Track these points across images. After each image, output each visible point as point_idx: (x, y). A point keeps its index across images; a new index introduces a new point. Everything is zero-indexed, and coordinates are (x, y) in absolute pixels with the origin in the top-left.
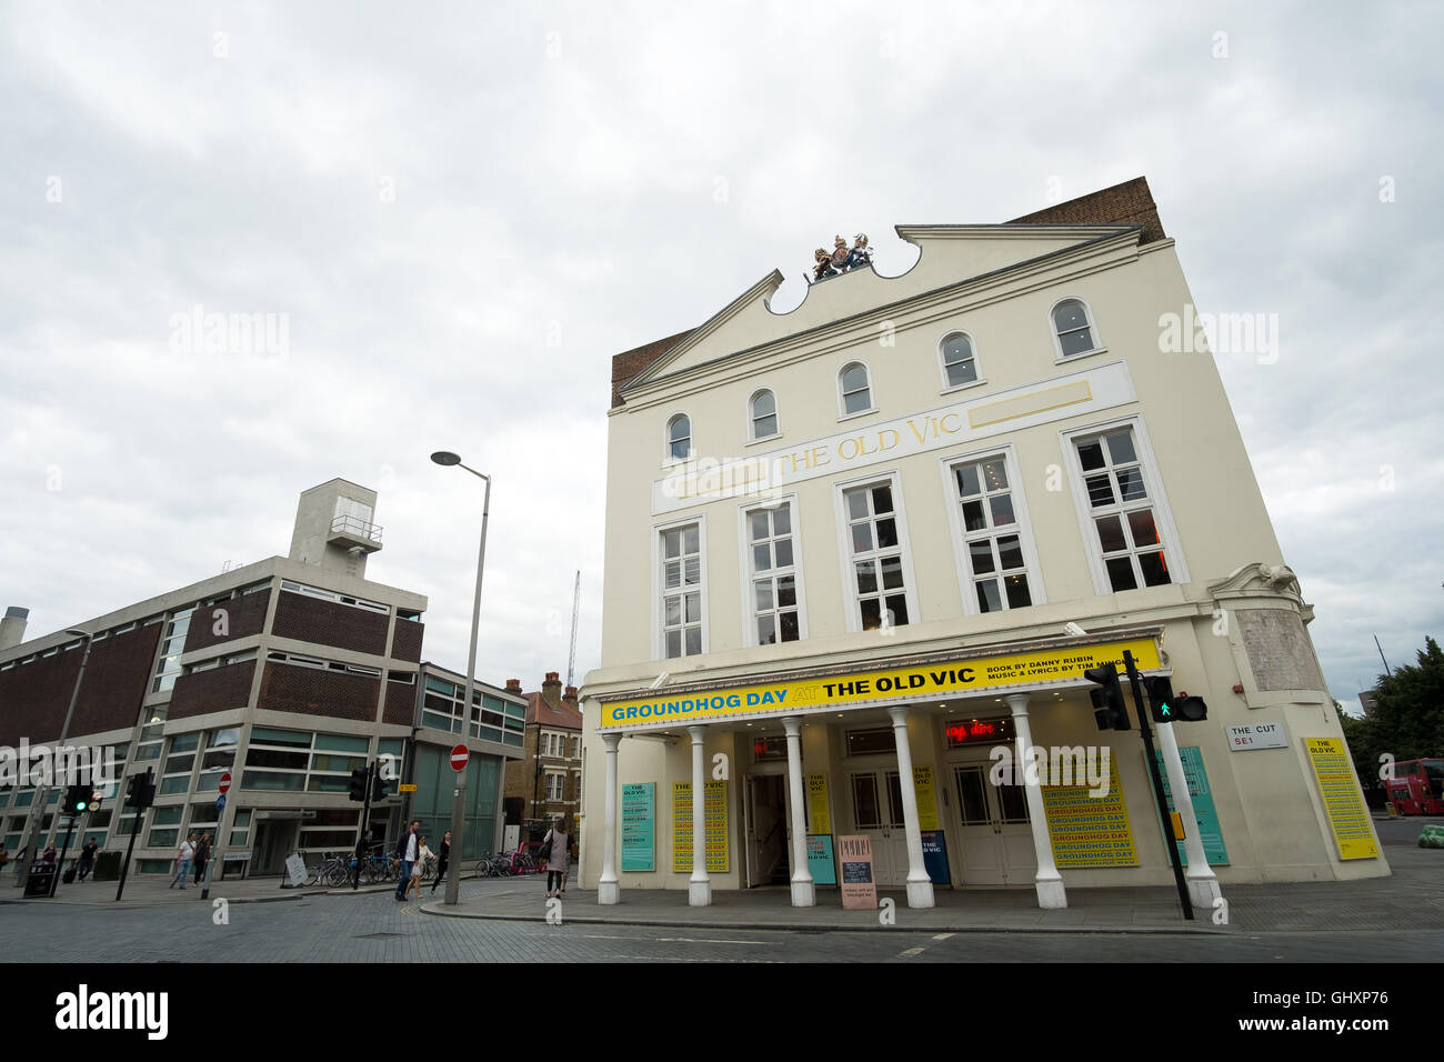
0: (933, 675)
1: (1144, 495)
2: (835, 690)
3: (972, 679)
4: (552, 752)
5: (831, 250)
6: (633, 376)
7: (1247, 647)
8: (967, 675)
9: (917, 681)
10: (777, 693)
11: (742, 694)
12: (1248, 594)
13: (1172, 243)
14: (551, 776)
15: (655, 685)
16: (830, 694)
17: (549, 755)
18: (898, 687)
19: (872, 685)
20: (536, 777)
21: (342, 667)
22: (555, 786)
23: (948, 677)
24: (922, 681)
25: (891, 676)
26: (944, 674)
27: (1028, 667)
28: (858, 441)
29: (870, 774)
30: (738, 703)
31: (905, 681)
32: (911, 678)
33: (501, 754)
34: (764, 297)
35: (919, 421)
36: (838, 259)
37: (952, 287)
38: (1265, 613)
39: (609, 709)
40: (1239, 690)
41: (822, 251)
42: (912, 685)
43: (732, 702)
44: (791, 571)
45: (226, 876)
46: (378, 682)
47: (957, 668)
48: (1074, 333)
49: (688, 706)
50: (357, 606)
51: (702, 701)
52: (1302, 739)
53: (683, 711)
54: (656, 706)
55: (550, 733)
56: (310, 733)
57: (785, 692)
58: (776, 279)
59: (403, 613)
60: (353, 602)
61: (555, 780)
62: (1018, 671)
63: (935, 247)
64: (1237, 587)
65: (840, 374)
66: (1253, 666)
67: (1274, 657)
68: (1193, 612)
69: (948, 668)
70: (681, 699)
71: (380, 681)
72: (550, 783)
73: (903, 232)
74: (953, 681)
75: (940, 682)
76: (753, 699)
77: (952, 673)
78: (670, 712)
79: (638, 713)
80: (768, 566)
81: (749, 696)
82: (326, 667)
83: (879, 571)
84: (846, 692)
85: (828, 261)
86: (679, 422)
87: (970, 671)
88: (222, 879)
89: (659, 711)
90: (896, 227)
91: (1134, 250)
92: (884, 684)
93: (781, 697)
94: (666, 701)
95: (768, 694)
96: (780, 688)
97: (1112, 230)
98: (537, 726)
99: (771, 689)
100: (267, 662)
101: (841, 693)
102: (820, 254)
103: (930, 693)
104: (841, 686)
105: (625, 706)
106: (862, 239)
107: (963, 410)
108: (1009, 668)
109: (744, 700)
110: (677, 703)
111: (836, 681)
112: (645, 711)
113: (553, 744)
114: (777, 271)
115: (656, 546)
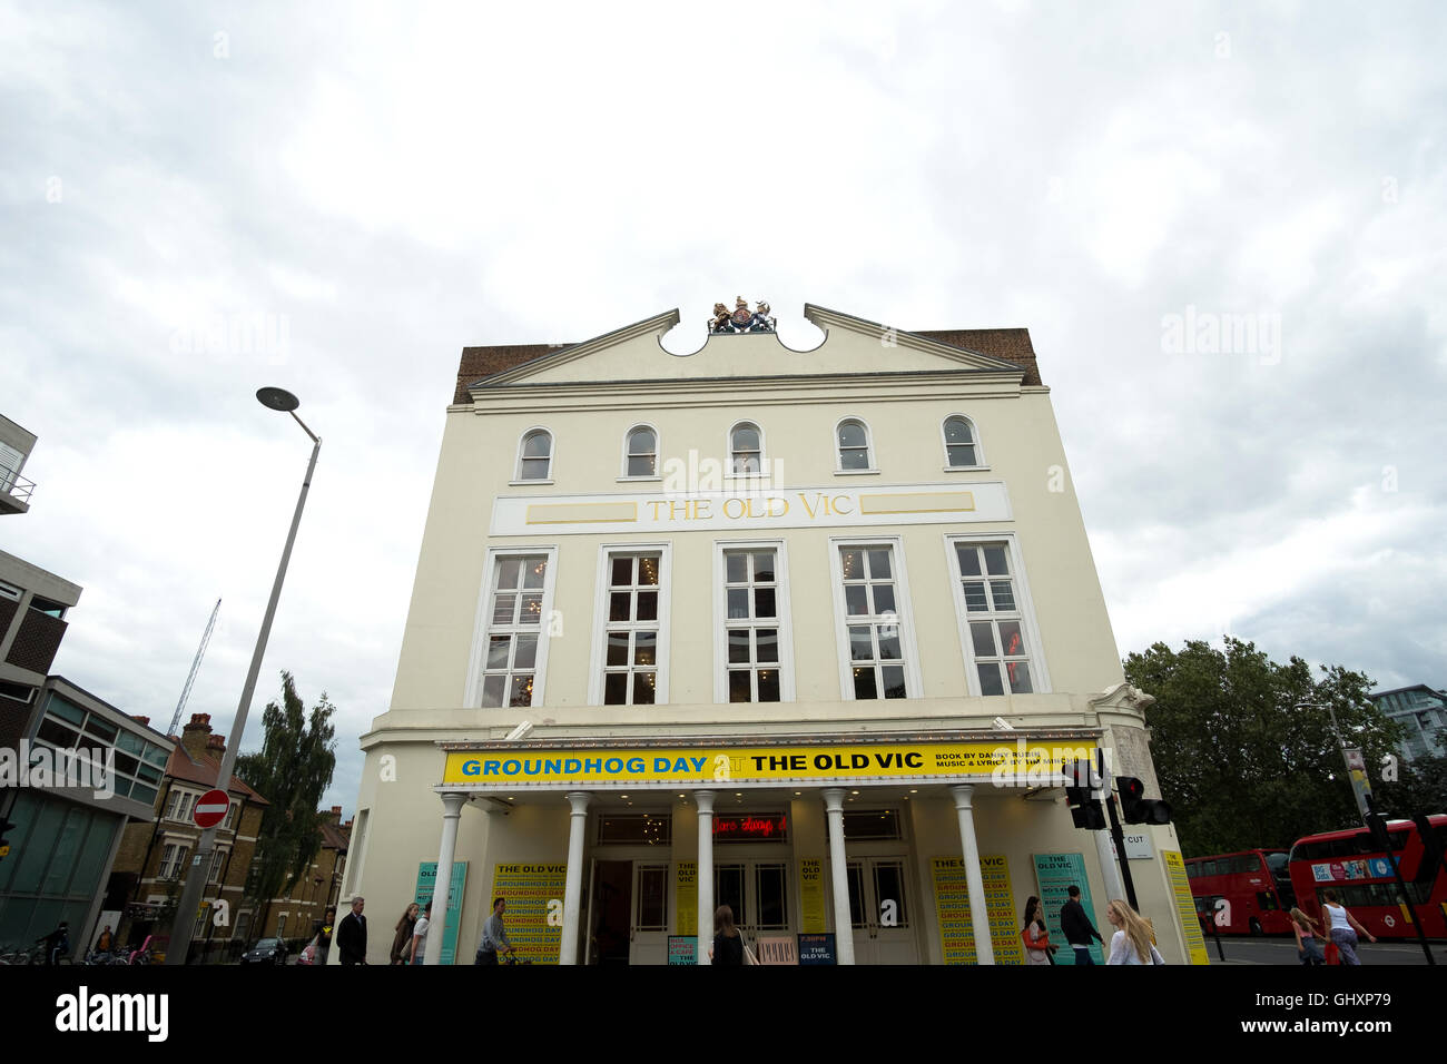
0: (878, 757)
1: (1013, 608)
2: (766, 764)
3: (919, 765)
4: (179, 816)
5: (732, 308)
6: (489, 375)
8: (914, 760)
9: (860, 762)
10: (694, 760)
11: (649, 758)
12: (1121, 711)
13: (1047, 391)
14: (171, 847)
15: (514, 736)
16: (759, 767)
17: (175, 819)
18: (839, 766)
19: (810, 762)
20: (150, 848)
22: (173, 860)
23: (894, 760)
24: (866, 762)
25: (832, 753)
26: (890, 756)
27: (977, 758)
28: (745, 502)
29: (738, 866)
30: (642, 768)
31: (846, 761)
32: (854, 758)
33: (124, 812)
34: (658, 332)
35: (811, 496)
36: (739, 319)
37: (856, 375)
38: (1131, 730)
39: (458, 761)
41: (723, 306)
42: (855, 765)
43: (634, 766)
44: (655, 627)
47: (904, 751)
48: (961, 448)
49: (573, 766)
51: (593, 762)
52: (1162, 852)
53: (566, 772)
54: (527, 763)
55: (184, 790)
57: (703, 760)
58: (673, 319)
59: (40, 602)
61: (176, 851)
62: (967, 761)
63: (840, 335)
64: (1112, 705)
65: (732, 431)
68: (1081, 722)
69: (894, 750)
70: (564, 757)
72: (168, 856)
73: (811, 313)
74: (900, 765)
75: (885, 765)
76: (662, 765)
77: (899, 757)
78: (547, 772)
79: (500, 770)
80: (626, 617)
81: (657, 761)
83: (753, 641)
84: (779, 767)
85: (728, 317)
86: (537, 436)
87: (918, 755)
89: (533, 767)
90: (807, 305)
91: (1018, 388)
92: (823, 762)
93: (698, 766)
94: (544, 757)
95: (682, 760)
96: (698, 755)
97: (1002, 365)
98: (169, 780)
99: (687, 755)
101: (773, 768)
102: (719, 309)
103: (873, 776)
104: (772, 759)
105: (482, 759)
106: (766, 307)
107: (855, 494)
108: (958, 756)
109: (649, 766)
110: (559, 762)
111: (768, 753)
112: (512, 767)
113: (183, 806)
114: (677, 310)
115: (489, 573)
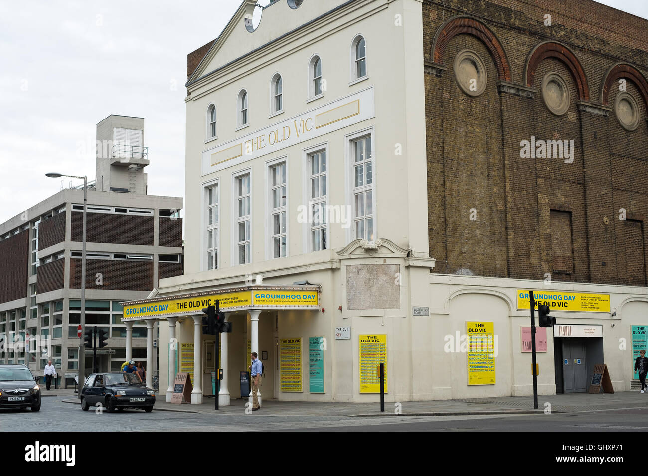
7: (347, 286)
12: (352, 257)
21: (124, 257)
28: (276, 133)
35: (298, 121)
37: (312, 22)
38: (360, 267)
40: (341, 308)
45: (68, 386)
46: (151, 264)
50: (128, 213)
56: (108, 301)
59: (165, 213)
60: (125, 211)
64: (348, 253)
65: (273, 82)
66: (348, 296)
67: (358, 292)
68: (329, 266)
71: (152, 263)
82: (112, 258)
83: (281, 221)
88: (66, 388)
100: (71, 259)
